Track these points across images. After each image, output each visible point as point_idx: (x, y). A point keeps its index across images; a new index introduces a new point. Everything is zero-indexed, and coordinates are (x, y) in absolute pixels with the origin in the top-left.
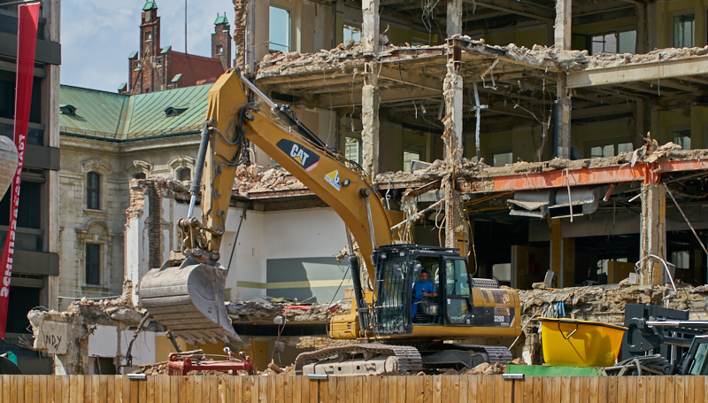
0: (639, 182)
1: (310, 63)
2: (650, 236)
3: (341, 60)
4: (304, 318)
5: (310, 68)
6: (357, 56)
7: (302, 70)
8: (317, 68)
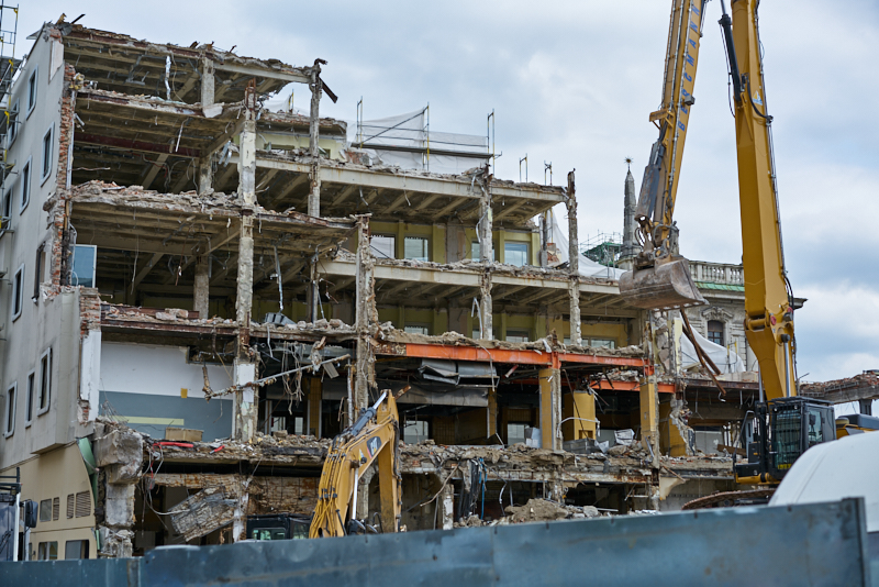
0: (546, 366)
1: (171, 202)
2: (560, 410)
3: (210, 206)
4: (183, 455)
5: (171, 207)
6: (229, 208)
7: (161, 206)
8: (179, 208)
